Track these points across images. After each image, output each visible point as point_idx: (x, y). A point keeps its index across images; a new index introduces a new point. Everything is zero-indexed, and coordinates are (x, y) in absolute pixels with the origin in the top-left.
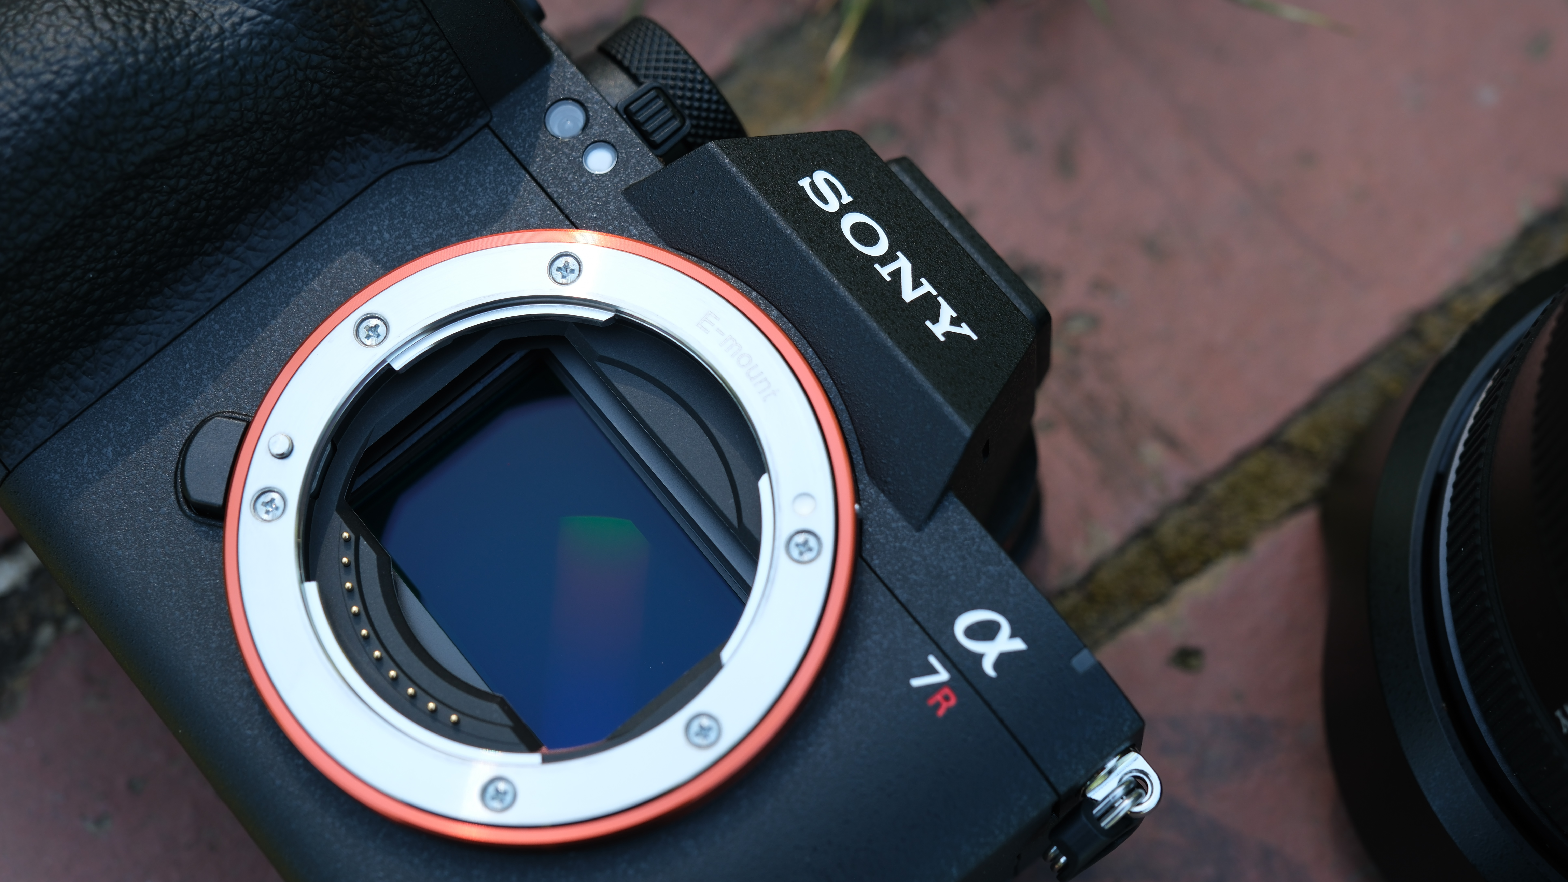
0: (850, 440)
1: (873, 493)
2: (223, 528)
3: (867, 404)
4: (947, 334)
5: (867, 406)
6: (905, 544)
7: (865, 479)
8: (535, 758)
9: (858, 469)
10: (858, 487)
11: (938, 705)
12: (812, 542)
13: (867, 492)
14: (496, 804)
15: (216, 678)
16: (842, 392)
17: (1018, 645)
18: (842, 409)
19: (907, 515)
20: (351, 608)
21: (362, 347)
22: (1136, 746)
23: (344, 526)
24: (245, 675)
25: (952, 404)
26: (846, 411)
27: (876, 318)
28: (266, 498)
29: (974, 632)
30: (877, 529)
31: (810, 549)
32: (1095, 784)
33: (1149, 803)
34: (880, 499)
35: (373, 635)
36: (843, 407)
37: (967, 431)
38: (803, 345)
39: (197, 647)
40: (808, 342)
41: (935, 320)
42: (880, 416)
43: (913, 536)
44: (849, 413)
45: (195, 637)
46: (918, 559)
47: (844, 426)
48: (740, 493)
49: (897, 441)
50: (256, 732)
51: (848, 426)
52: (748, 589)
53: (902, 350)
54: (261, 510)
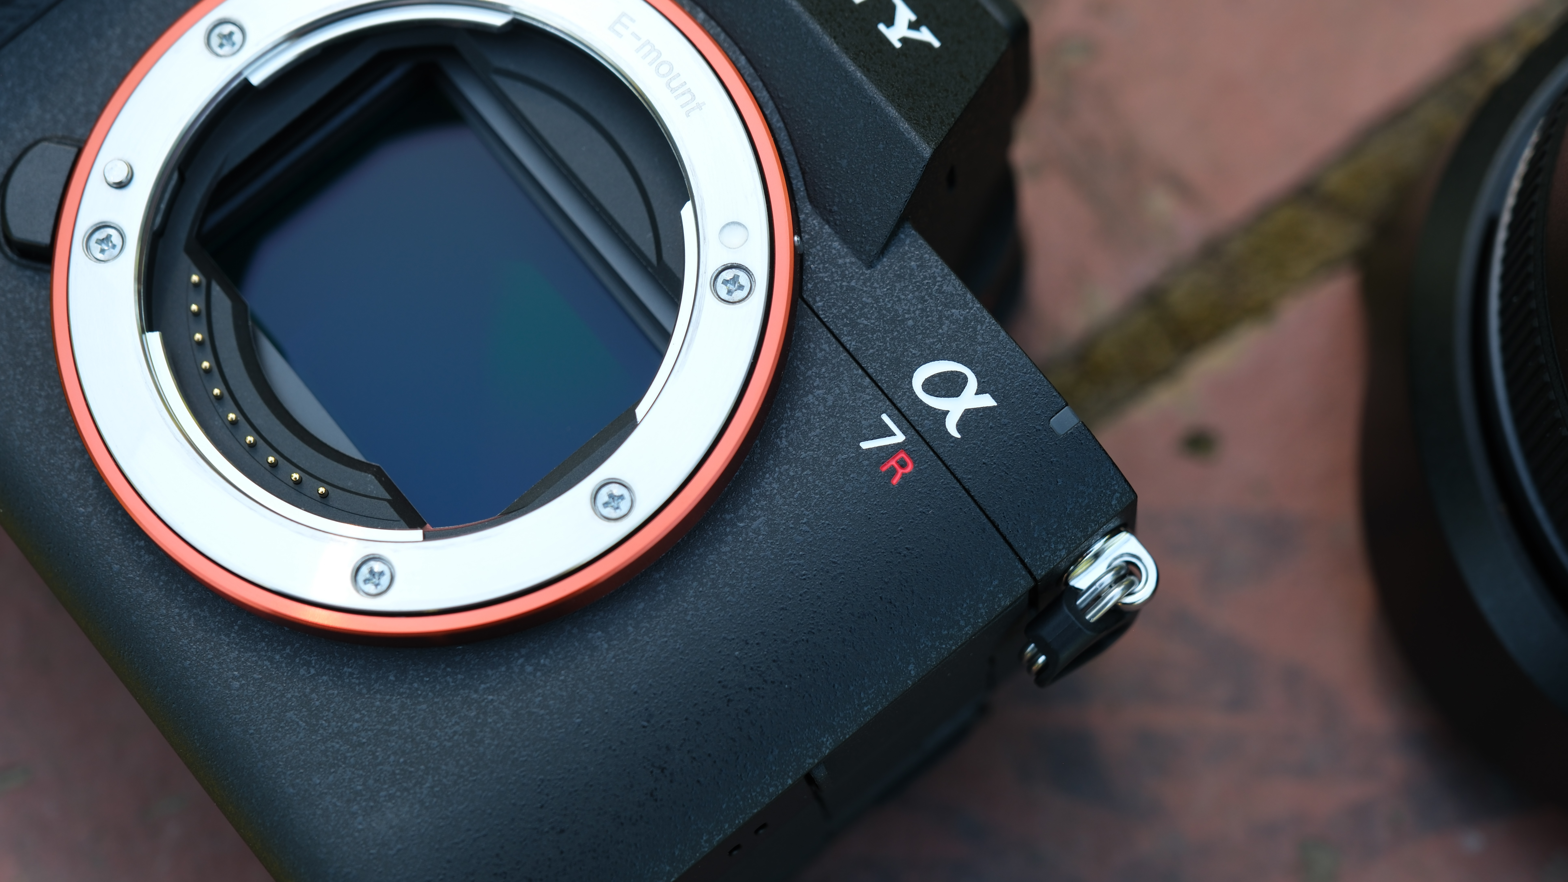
0: (789, 163)
1: (816, 224)
2: (50, 271)
3: (809, 121)
4: (904, 40)
5: (809, 123)
6: (853, 283)
7: (806, 208)
8: (418, 534)
9: (799, 196)
10: (799, 218)
11: (892, 472)
12: (743, 279)
13: (810, 223)
14: (370, 588)
15: (43, 448)
16: (780, 107)
17: (987, 401)
18: (780, 127)
19: (857, 251)
20: (201, 363)
21: (214, 58)
22: (1128, 525)
23: (194, 268)
24: (77, 444)
25: (909, 120)
26: (784, 129)
27: (819, 20)
28: (101, 234)
29: (934, 386)
30: (821, 266)
31: (741, 287)
32: (1079, 569)
33: (1142, 593)
34: (824, 231)
35: (227, 395)
36: (780, 124)
37: (927, 151)
38: (734, 52)
39: (20, 412)
40: (740, 49)
41: (890, 23)
42: (824, 134)
43: (863, 274)
44: (788, 132)
45: (19, 400)
46: (870, 300)
47: (782, 146)
48: (660, 225)
49: (844, 163)
50: (90, 509)
51: (786, 146)
52: (667, 337)
53: (850, 57)
54: (95, 248)
